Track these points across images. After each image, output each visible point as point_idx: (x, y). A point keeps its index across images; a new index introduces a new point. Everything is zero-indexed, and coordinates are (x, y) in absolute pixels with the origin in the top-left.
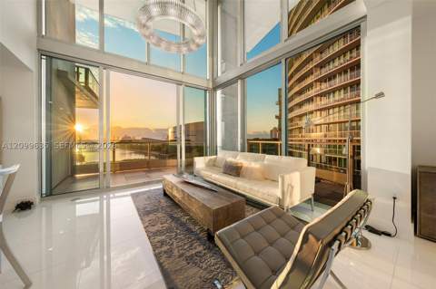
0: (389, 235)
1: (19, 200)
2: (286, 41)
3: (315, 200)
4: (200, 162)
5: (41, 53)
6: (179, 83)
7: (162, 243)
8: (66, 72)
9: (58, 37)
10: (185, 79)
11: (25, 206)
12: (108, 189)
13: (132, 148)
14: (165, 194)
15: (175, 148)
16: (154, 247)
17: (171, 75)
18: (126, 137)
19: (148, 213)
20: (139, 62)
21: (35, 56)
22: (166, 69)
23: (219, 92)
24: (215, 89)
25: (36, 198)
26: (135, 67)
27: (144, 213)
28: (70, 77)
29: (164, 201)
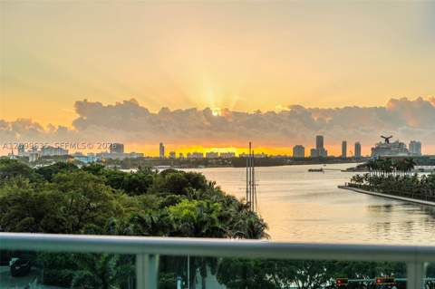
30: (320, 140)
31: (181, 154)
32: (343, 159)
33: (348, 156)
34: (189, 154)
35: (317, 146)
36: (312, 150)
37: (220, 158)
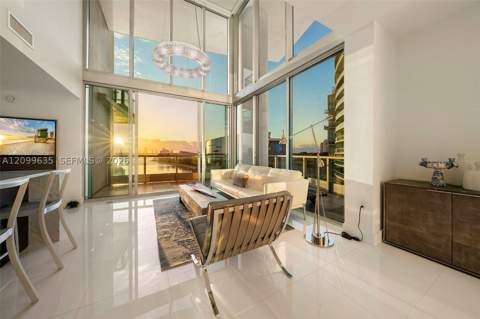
0: (357, 239)
1: (69, 200)
2: (290, 60)
3: (307, 210)
4: (217, 175)
5: (85, 83)
6: (200, 100)
7: (166, 233)
8: (104, 95)
9: (99, 69)
10: (206, 96)
11: (73, 205)
12: (136, 196)
13: (169, 162)
14: (181, 202)
15: (197, 161)
16: (159, 234)
17: (192, 93)
18: (164, 150)
19: (162, 214)
20: (163, 84)
21: (81, 85)
22: (186, 88)
23: (239, 107)
24: (236, 104)
25: (80, 199)
26: (159, 88)
27: (159, 213)
28: (108, 99)
29: (178, 206)
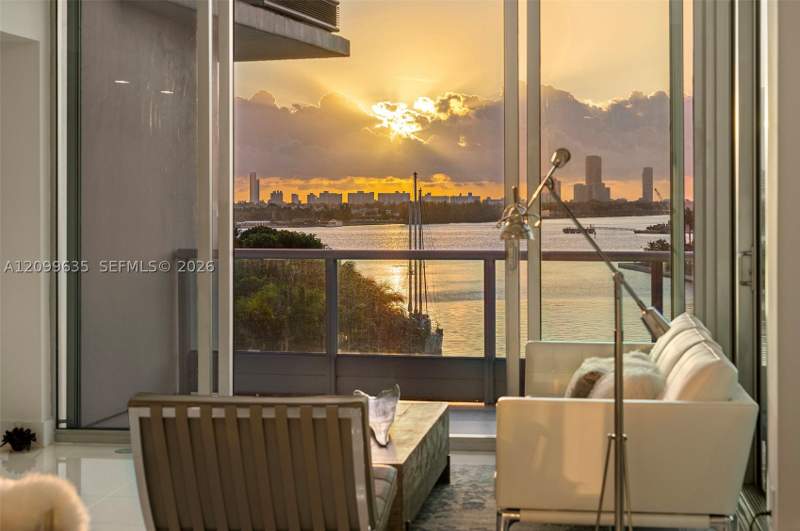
30: (594, 167)
31: (294, 196)
32: (644, 207)
33: (656, 198)
34: (311, 197)
35: (589, 178)
36: (577, 188)
37: (377, 204)
